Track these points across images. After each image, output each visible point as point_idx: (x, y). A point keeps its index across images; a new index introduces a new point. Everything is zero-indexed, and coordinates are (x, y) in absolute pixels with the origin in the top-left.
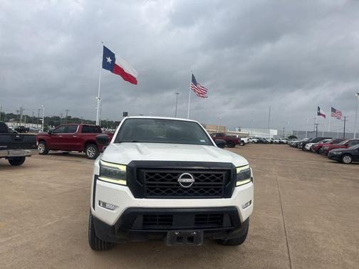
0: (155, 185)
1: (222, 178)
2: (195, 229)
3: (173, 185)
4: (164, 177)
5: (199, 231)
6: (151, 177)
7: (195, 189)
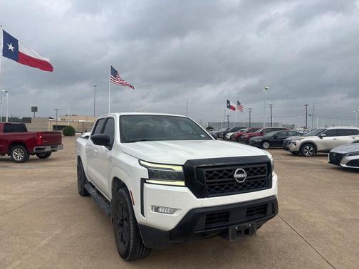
0: (214, 183)
1: (265, 171)
2: (250, 221)
3: (229, 181)
4: (221, 175)
5: (253, 222)
6: (210, 175)
7: (248, 183)
